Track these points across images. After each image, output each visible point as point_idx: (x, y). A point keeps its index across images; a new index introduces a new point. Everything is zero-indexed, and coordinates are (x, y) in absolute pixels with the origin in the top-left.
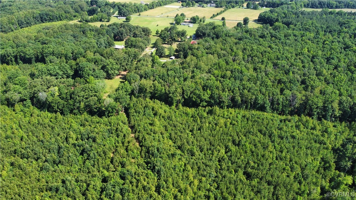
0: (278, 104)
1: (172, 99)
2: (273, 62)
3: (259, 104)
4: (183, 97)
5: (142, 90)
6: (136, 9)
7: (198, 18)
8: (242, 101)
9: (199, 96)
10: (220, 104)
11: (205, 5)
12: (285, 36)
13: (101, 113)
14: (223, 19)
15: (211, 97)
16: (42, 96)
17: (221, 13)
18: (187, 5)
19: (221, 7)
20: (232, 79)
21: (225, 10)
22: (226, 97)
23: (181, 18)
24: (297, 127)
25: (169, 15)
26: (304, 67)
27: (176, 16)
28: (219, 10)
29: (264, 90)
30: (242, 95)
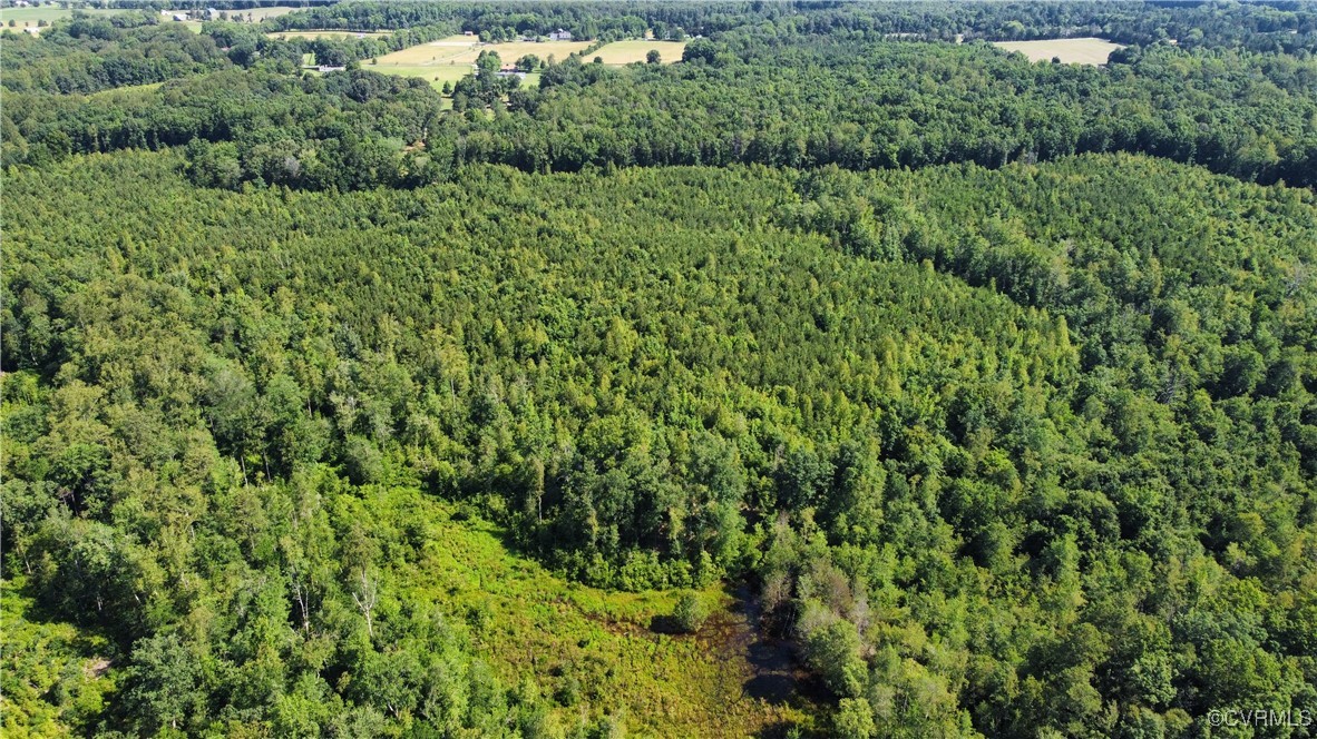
0: (714, 153)
1: (532, 158)
2: (707, 106)
3: (682, 154)
4: (551, 157)
5: (472, 153)
6: (361, 49)
7: (536, 60)
8: (654, 153)
9: (579, 151)
10: (619, 161)
11: (543, 38)
12: (737, 76)
13: (411, 183)
14: (598, 60)
15: (601, 152)
16: (292, 164)
17: (589, 51)
18: (494, 38)
19: (587, 39)
20: (634, 127)
21: (599, 45)
22: (625, 147)
23: (492, 58)
24: (744, 176)
25: (456, 60)
26: (762, 107)
27: (481, 55)
28: (583, 45)
29: (690, 135)
30: (652, 144)
